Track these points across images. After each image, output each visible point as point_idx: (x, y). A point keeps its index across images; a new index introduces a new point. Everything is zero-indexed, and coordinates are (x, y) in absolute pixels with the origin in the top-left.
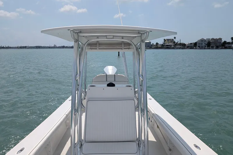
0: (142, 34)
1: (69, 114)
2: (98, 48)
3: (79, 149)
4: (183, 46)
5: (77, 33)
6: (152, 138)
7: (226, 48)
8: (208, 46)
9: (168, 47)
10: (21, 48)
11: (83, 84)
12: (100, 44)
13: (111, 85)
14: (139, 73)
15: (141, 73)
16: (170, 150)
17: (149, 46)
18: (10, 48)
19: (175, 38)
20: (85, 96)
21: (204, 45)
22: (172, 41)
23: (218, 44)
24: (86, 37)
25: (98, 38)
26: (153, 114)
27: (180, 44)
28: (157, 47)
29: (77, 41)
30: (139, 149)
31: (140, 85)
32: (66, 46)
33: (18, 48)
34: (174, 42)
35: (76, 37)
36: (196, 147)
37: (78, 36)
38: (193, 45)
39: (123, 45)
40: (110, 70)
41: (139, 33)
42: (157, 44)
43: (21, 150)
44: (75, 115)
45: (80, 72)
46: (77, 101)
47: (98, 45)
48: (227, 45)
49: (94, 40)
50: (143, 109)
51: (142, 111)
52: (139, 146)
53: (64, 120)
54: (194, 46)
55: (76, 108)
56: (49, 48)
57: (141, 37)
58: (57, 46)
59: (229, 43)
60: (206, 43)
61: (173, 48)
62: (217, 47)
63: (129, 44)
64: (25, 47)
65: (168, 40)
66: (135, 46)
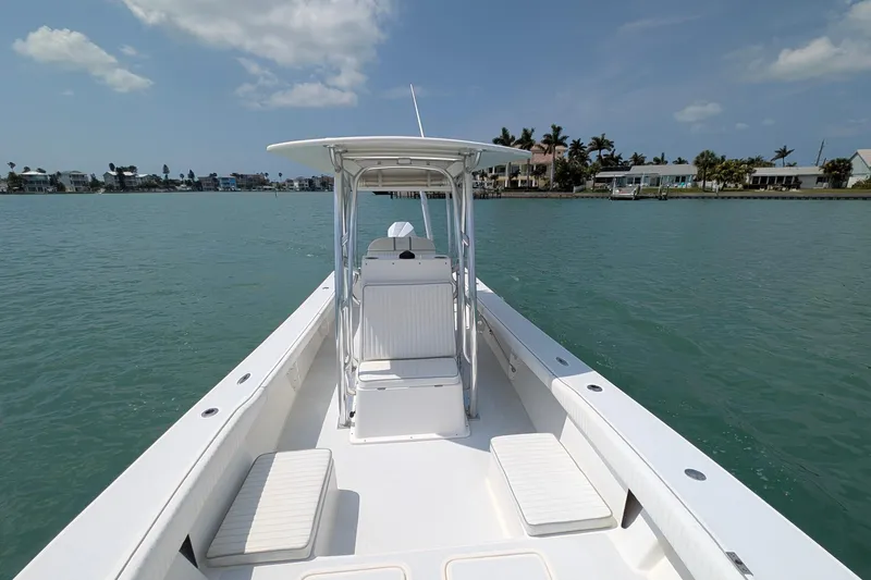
0: (465, 156)
12: (383, 176)
13: (407, 255)
24: (358, 161)
25: (379, 163)
29: (339, 169)
35: (339, 161)
37: (343, 159)
39: (429, 179)
41: (459, 154)
43: (245, 378)
47: (380, 179)
49: (373, 168)
57: (464, 161)
63: (442, 177)
66: (454, 180)
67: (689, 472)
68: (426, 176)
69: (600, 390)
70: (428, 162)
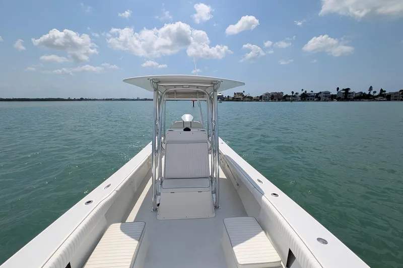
0: (214, 84)
1: (150, 155)
2: (175, 96)
3: (160, 186)
4: (251, 99)
5: (156, 83)
6: (222, 175)
7: (286, 101)
8: (272, 99)
9: (238, 100)
10: (107, 100)
11: (163, 129)
12: (177, 93)
13: (187, 129)
14: (212, 119)
15: (214, 119)
16: (238, 185)
17: (222, 99)
18: (97, 100)
19: (244, 92)
20: (164, 139)
21: (268, 98)
22: (242, 94)
23: (280, 98)
24: (165, 86)
25: (175, 87)
26: (224, 155)
27: (248, 97)
28: (228, 99)
29: (156, 90)
30: (212, 185)
31: (213, 130)
32: (148, 98)
33: (103, 100)
34: (243, 95)
35: (156, 86)
36: (259, 181)
37: (157, 85)
38: (258, 98)
39: (198, 94)
40: (187, 118)
41: (212, 83)
42: (228, 97)
43: (108, 186)
44: (155, 155)
45: (159, 118)
46: (157, 144)
47: (175, 94)
48: (287, 98)
49: (172, 89)
50: (215, 150)
51: (214, 152)
52: (212, 182)
53: (146, 161)
54: (260, 98)
55: (157, 149)
56: (133, 100)
57: (214, 86)
58: (140, 98)
59: (290, 96)
60: (270, 96)
61: (242, 101)
62: (279, 100)
63: (203, 93)
64: (111, 100)
65: (238, 93)
66: (209, 95)
67: (319, 239)
68: (196, 93)
69: (278, 196)
70: (197, 87)
